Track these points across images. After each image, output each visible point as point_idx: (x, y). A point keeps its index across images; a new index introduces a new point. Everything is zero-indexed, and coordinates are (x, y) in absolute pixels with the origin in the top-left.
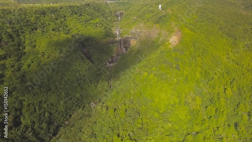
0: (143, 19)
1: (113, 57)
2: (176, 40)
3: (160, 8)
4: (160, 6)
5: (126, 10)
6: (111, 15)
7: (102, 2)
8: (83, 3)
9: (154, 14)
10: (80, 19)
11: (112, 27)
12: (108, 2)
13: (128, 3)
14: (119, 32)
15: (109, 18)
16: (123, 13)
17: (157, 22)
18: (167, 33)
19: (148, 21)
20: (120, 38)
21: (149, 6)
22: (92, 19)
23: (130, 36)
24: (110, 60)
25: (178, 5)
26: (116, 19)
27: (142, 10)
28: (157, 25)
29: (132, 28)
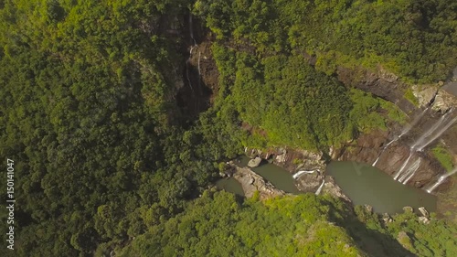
1: (302, 157)
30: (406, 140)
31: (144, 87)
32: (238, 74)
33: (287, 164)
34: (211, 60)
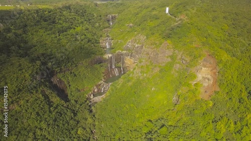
0: (143, 29)
1: (100, 85)
2: (209, 77)
3: (167, 12)
4: (167, 9)
5: (119, 13)
6: (101, 19)
7: (88, 3)
8: (60, 5)
9: (159, 21)
10: (51, 29)
11: (101, 36)
12: (98, 3)
13: (122, 4)
14: (110, 44)
15: (97, 24)
16: (115, 16)
17: (168, 37)
18: (188, 59)
19: (153, 34)
20: (110, 55)
21: (150, 9)
22: (71, 28)
23: (124, 52)
24: (96, 90)
25: (195, 9)
26: (107, 25)
27: (140, 15)
28: (169, 41)
29: (127, 39)
30: (111, 67)
31: (50, 97)
32: (69, 78)
33: (98, 90)
34: (60, 79)
